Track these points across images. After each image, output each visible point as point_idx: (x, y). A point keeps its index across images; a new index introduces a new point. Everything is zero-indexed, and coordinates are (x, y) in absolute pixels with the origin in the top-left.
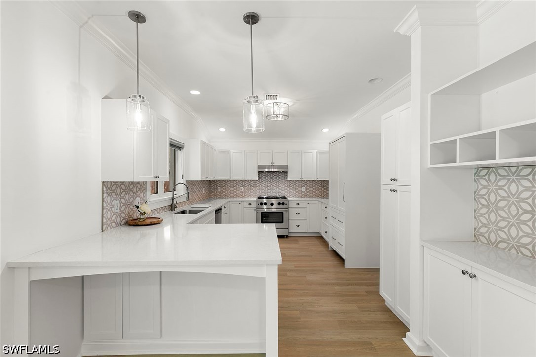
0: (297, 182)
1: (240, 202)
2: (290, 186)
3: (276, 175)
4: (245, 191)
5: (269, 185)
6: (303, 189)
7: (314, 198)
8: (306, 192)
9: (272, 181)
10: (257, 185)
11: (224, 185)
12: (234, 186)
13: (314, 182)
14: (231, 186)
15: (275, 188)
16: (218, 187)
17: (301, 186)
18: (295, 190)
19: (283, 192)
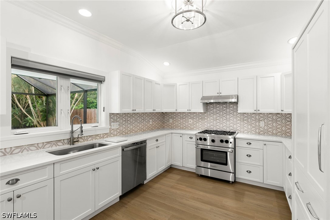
0: (253, 115)
1: (181, 135)
2: (244, 120)
3: (226, 107)
4: (193, 123)
5: (218, 118)
6: (262, 124)
7: (279, 136)
8: (266, 128)
9: (221, 113)
10: (206, 118)
11: (174, 117)
12: (183, 118)
13: (279, 116)
14: (180, 118)
15: (225, 121)
16: (170, 118)
17: (259, 121)
18: (251, 125)
19: (235, 126)
